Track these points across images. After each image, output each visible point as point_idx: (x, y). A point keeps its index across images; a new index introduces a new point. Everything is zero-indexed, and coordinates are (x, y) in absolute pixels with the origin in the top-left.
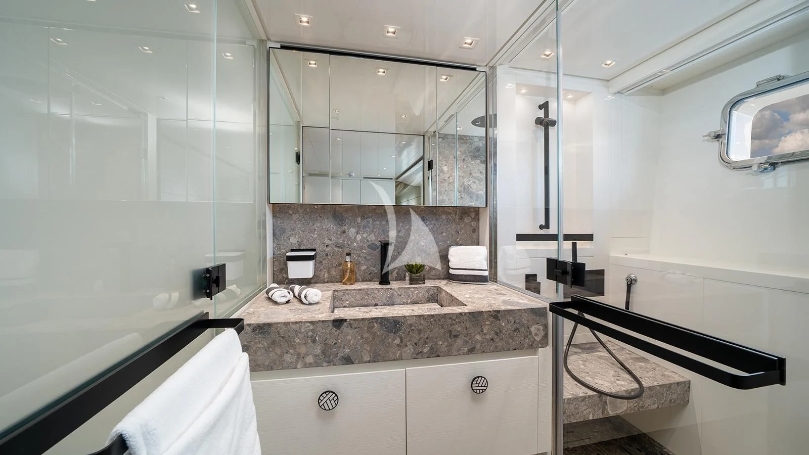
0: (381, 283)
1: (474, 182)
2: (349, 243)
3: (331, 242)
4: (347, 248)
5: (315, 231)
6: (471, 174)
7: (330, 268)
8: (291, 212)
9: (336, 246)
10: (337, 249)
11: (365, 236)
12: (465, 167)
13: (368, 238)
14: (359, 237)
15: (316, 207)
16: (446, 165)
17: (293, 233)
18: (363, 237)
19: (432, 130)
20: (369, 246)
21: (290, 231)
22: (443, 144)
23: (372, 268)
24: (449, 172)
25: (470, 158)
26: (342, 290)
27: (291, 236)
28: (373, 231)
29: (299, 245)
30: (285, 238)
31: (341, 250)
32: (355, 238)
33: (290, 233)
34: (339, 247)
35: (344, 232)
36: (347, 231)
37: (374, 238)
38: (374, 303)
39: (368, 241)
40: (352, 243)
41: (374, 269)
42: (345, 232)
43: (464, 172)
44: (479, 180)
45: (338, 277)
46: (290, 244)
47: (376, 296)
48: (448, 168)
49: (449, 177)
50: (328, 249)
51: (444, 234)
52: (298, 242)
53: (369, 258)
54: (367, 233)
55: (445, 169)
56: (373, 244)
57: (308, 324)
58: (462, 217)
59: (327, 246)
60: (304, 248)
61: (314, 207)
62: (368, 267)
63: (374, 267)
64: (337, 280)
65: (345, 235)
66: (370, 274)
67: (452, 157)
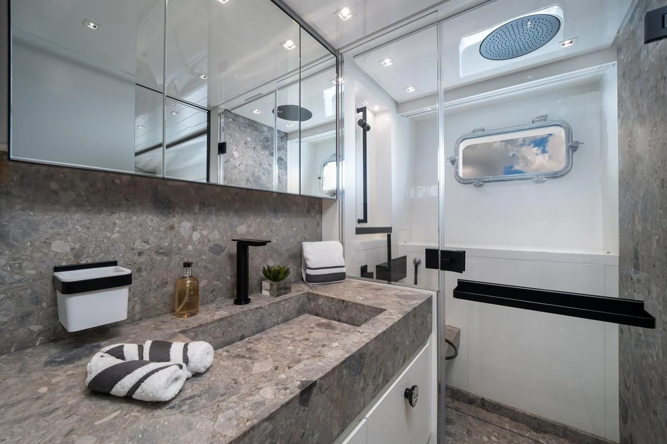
0: (238, 302)
1: (264, 174)
2: (181, 245)
3: (148, 246)
4: (178, 254)
5: (114, 227)
6: (261, 164)
7: (146, 292)
8: (54, 185)
9: (158, 253)
10: (158, 258)
11: (205, 233)
12: (255, 156)
13: (209, 237)
14: (196, 236)
15: (117, 181)
16: (236, 150)
17: (61, 231)
18: (202, 235)
19: (223, 107)
20: (211, 248)
21: (52, 228)
22: (234, 125)
23: (215, 282)
24: (240, 158)
25: (260, 148)
26: (193, 328)
27: (53, 237)
28: (216, 225)
29: (77, 256)
30: (37, 244)
31: (166, 258)
32: (191, 237)
33: (50, 231)
34: (162, 253)
35: (172, 228)
36: (176, 226)
37: (218, 236)
38: (239, 334)
39: (209, 241)
40: (185, 246)
41: (218, 283)
42: (174, 228)
43: (254, 161)
44: (268, 172)
45: (160, 306)
46: (52, 255)
47: (242, 323)
48: (239, 153)
49: (240, 165)
50: (142, 259)
51: (294, 229)
52: (72, 249)
53: (210, 266)
54: (208, 228)
55: (236, 154)
56: (216, 245)
57: (266, 424)
58: (309, 210)
59: (140, 254)
60: (90, 261)
61: (113, 181)
62: (209, 282)
63: (218, 280)
64: (159, 312)
65: (173, 233)
66: (212, 292)
67: (243, 142)
